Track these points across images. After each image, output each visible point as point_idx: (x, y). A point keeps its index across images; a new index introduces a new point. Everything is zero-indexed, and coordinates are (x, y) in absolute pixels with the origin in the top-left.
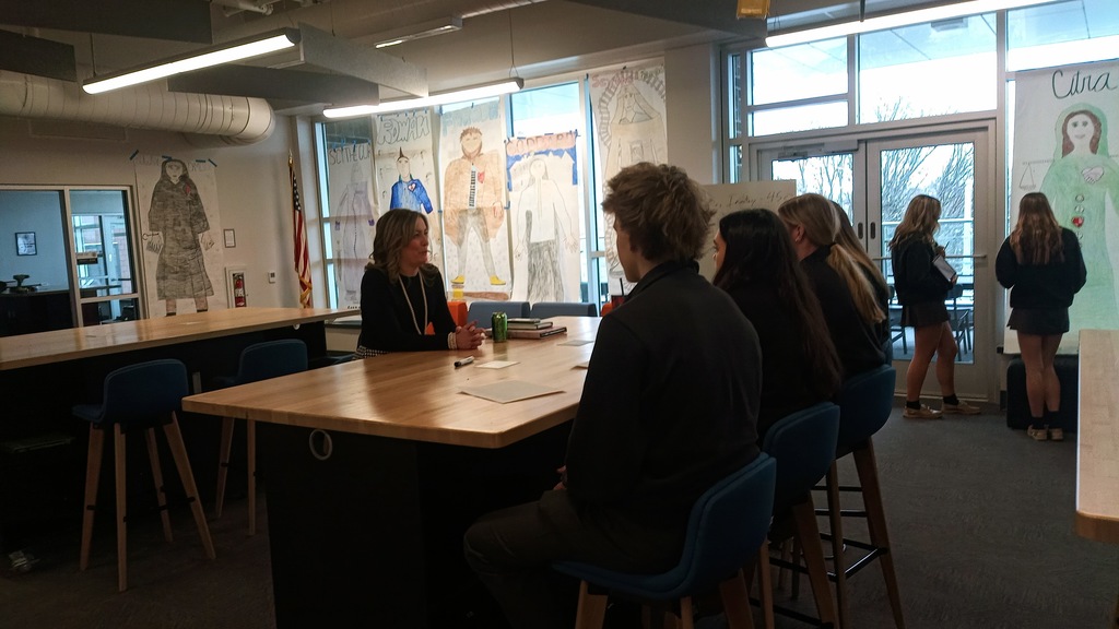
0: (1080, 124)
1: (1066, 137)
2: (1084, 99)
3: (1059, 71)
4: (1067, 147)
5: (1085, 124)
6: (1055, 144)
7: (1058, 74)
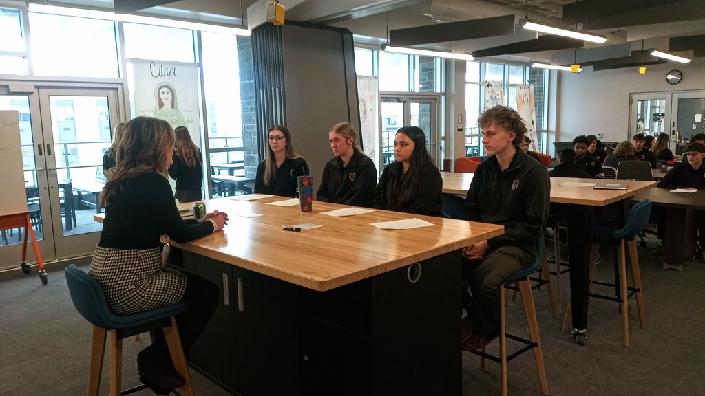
0: (165, 92)
1: (160, 99)
2: (165, 80)
3: (153, 63)
4: (161, 105)
5: (168, 93)
6: (155, 103)
7: (152, 64)
